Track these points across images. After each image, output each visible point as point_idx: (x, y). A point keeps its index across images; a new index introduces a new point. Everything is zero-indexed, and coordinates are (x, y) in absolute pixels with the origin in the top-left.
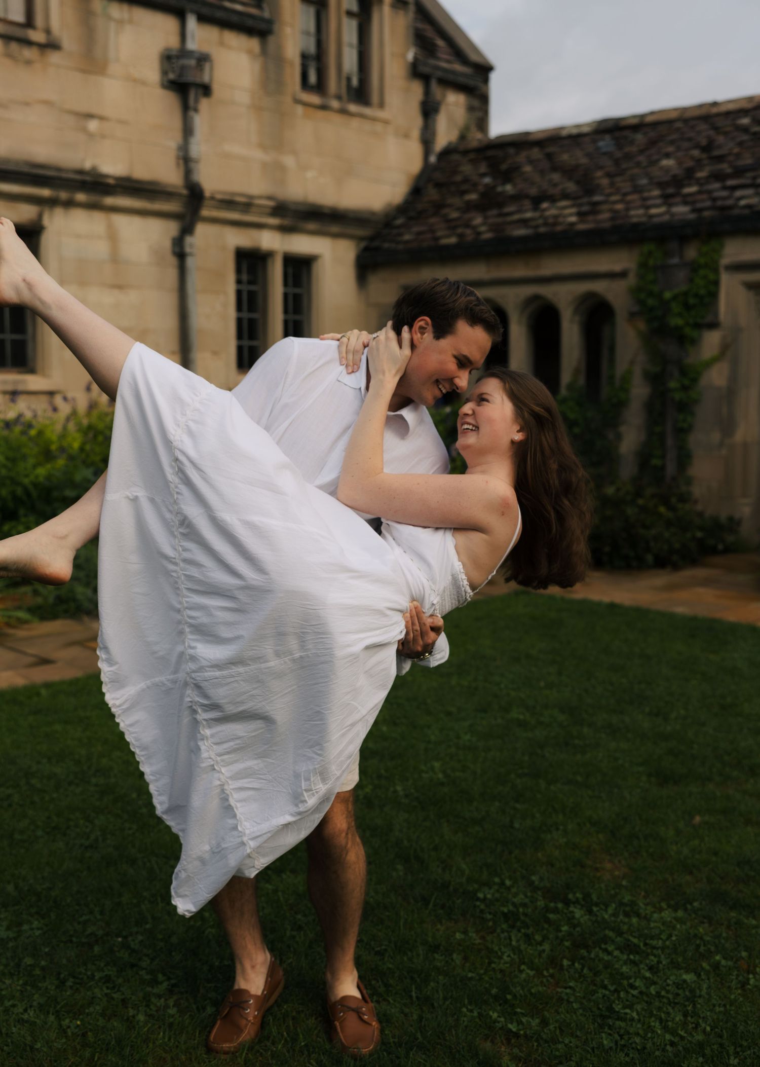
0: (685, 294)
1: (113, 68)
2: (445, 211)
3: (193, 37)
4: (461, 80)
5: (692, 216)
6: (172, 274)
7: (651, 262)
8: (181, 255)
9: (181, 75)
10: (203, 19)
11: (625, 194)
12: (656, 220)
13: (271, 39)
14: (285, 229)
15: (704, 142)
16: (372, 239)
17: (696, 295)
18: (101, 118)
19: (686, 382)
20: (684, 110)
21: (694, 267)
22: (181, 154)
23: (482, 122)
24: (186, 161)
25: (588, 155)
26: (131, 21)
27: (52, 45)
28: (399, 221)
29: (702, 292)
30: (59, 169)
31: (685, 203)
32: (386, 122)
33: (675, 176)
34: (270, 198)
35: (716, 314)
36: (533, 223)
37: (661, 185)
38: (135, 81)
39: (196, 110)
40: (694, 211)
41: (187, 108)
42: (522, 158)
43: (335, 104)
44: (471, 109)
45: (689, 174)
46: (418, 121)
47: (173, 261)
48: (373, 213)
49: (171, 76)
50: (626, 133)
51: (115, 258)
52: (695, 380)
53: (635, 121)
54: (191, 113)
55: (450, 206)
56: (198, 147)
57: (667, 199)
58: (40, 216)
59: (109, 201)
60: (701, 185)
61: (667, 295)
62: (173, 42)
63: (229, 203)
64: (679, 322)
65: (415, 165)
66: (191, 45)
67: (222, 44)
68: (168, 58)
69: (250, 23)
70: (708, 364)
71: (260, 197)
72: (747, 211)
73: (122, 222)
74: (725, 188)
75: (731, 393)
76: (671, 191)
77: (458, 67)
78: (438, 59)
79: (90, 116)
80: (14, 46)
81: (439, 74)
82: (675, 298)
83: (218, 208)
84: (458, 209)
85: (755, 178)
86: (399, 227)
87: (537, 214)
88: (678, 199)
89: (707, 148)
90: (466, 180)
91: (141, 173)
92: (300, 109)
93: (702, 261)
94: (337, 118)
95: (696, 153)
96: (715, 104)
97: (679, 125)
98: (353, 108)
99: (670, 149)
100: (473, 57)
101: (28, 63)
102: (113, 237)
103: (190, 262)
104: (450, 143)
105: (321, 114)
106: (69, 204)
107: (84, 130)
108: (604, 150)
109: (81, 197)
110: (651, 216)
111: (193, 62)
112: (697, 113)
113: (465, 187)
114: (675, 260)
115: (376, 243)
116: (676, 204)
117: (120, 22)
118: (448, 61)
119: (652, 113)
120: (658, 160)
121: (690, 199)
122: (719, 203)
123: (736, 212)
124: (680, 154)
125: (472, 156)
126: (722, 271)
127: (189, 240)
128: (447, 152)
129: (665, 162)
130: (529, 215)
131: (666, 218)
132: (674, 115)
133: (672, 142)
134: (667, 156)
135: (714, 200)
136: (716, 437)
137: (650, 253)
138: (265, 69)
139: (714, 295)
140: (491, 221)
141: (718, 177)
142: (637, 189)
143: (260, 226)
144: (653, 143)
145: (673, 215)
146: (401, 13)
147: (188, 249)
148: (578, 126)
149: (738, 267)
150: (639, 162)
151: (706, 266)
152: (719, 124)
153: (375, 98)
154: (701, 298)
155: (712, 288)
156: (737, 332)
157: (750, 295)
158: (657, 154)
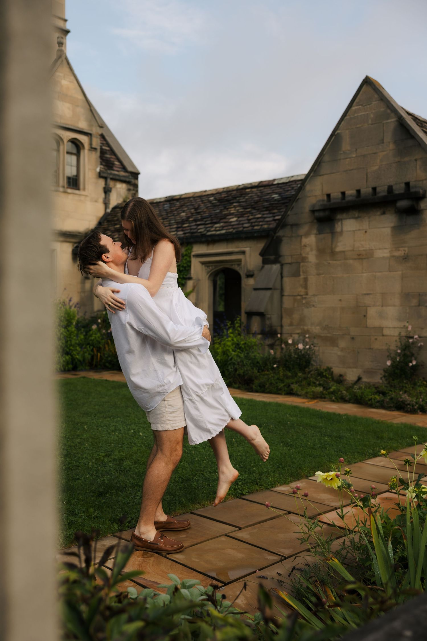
4: (124, 178)
15: (197, 206)
17: (183, 267)
20: (196, 193)
25: (160, 210)
29: (185, 265)
31: (182, 231)
32: (86, 196)
33: (183, 219)
35: (190, 274)
37: (177, 223)
40: (184, 233)
44: (129, 190)
45: (188, 218)
46: (103, 195)
48: (79, 233)
50: (175, 202)
53: (178, 197)
57: (178, 228)
60: (189, 223)
65: (100, 213)
70: (189, 293)
72: (199, 234)
74: (196, 225)
76: (180, 225)
77: (122, 173)
78: (114, 170)
81: (111, 176)
88: (180, 229)
89: (196, 209)
93: (185, 253)
94: (63, 195)
95: (193, 210)
96: (205, 191)
97: (192, 199)
98: (69, 191)
99: (186, 209)
104: (118, 204)
108: (165, 208)
112: (199, 195)
113: (116, 222)
116: (180, 231)
118: (118, 171)
119: (185, 194)
120: (181, 213)
121: (184, 229)
122: (192, 231)
123: (196, 234)
124: (188, 211)
126: (192, 257)
128: (115, 208)
132: (191, 195)
133: (187, 206)
134: (184, 212)
135: (191, 229)
139: (190, 266)
141: (196, 220)
142: (170, 225)
144: (181, 206)
146: (93, 152)
148: (160, 198)
149: (198, 256)
150: (174, 214)
151: (186, 255)
152: (204, 199)
153: (81, 186)
154: (185, 267)
155: (189, 264)
156: (199, 280)
157: (203, 266)
158: (181, 210)
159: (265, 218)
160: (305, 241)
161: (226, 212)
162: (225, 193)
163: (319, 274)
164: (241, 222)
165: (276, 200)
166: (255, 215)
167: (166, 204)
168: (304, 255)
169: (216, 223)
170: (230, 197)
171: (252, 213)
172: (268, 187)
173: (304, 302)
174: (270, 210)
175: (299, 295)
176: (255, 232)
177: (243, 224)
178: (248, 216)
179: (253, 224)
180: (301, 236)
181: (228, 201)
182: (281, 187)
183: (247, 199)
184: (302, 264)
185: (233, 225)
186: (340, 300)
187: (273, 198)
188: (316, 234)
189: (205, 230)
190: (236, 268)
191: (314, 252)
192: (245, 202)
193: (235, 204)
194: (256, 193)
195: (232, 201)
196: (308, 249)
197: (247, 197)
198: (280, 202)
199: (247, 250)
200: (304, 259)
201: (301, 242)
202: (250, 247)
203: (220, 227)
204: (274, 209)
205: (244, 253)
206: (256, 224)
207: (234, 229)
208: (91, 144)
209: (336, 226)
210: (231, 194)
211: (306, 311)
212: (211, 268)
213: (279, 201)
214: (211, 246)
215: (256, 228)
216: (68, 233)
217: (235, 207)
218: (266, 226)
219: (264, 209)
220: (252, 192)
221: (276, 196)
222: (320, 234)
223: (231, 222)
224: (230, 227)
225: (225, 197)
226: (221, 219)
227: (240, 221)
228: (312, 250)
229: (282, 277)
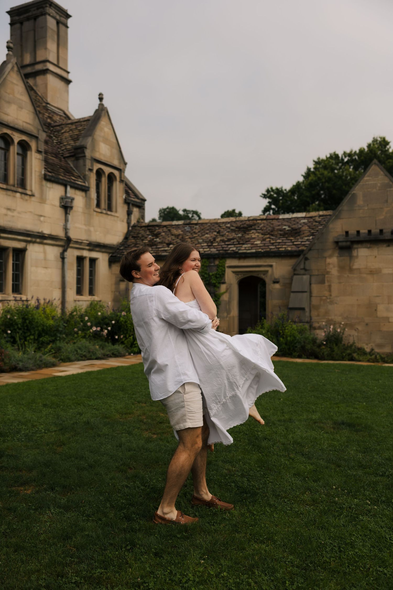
0: (216, 274)
1: (48, 202)
2: (138, 245)
3: (69, 192)
4: (138, 204)
5: (217, 252)
6: (60, 264)
7: (205, 264)
8: (63, 258)
9: (66, 204)
10: (72, 187)
11: (196, 244)
12: (206, 252)
13: (88, 192)
14: (90, 250)
15: (217, 231)
16: (113, 253)
17: (219, 274)
18: (44, 216)
19: (217, 299)
20: (210, 220)
21: (218, 266)
22: (64, 227)
23: (143, 217)
24: (66, 229)
25: (182, 231)
26: (52, 188)
27: (33, 195)
28: (122, 248)
29: (220, 273)
30: (33, 232)
31: (215, 248)
32: (118, 217)
33: (210, 240)
34: (87, 241)
35: (225, 280)
36: (169, 251)
37: (206, 242)
38: (53, 205)
39: (69, 214)
40: (217, 250)
41: (66, 213)
42: (160, 230)
43: (104, 212)
45: (214, 239)
46: (126, 217)
47: (60, 260)
48: (114, 245)
49: (63, 204)
50: (193, 225)
51: (45, 259)
52: (219, 298)
53: (196, 222)
54: (68, 215)
55: (139, 244)
56: (69, 226)
57: (209, 246)
58: (26, 246)
59: (45, 241)
60: (218, 243)
61: (211, 274)
62: (63, 193)
63: (76, 242)
64: (214, 282)
65: (125, 230)
66: (68, 195)
67: (75, 194)
68: (62, 199)
69: (83, 188)
70: (223, 294)
71: (84, 240)
72: (232, 252)
73: (47, 247)
74: (225, 245)
75: (229, 302)
76: (210, 244)
77: (137, 200)
78: (131, 197)
79: (41, 216)
80: (23, 195)
81: (132, 202)
82: (213, 275)
83: (73, 244)
84: (142, 245)
85: (234, 242)
86: (122, 250)
87: (169, 249)
88: (212, 247)
89: (219, 232)
90: (143, 236)
91: (54, 233)
92: (95, 213)
93: (220, 264)
94: (105, 216)
95: (215, 233)
97: (210, 224)
98: (109, 213)
99: (208, 232)
100: (141, 197)
101: (27, 200)
102: (45, 252)
103: (66, 260)
104: (135, 223)
105: (101, 214)
106: (34, 242)
107: (40, 220)
108: (187, 230)
109: (38, 240)
110: (205, 251)
111: (70, 200)
112: (214, 221)
113: (143, 238)
114: (213, 264)
115: (114, 255)
116: (212, 248)
117: (50, 188)
118: (134, 198)
120: (205, 235)
121: (215, 247)
122: (224, 249)
123: (229, 252)
124: (210, 233)
125: (144, 228)
126: (226, 267)
127: (66, 253)
128: (134, 226)
129: (206, 235)
130: (166, 249)
131: (209, 252)
132: (207, 222)
133: (208, 230)
134: (207, 233)
135: (223, 248)
136: (225, 314)
137: (205, 262)
138: (86, 201)
139: (224, 274)
140: (154, 249)
141: (223, 241)
142: (199, 243)
143: (83, 249)
144: (202, 229)
145: (211, 251)
146: (122, 184)
147: (65, 256)
149: (230, 267)
150: (199, 235)
151: (221, 266)
152: (221, 225)
153: (114, 209)
154: (220, 275)
155: (223, 272)
156: (230, 285)
157: (234, 275)
158: (204, 232)
159: (285, 243)
160: (328, 260)
161: (247, 236)
162: (240, 222)
163: (340, 283)
164: (266, 245)
165: (288, 230)
166: (276, 240)
167: (186, 227)
168: (328, 270)
169: (243, 244)
170: (245, 225)
171: (272, 239)
172: (276, 221)
173: (328, 300)
174: (287, 238)
175: (324, 296)
176: (282, 253)
177: (268, 246)
178: (270, 241)
179: (277, 247)
180: (326, 258)
181: (244, 228)
182: (287, 221)
183: (261, 228)
184: (326, 276)
185: (260, 247)
186: (357, 300)
187: (285, 229)
188: (338, 257)
189: (236, 249)
190: (262, 276)
191: (336, 268)
192: (261, 229)
193: (253, 231)
194: (267, 224)
195: (249, 229)
196: (331, 266)
197: (261, 227)
198: (293, 232)
199: (274, 264)
200: (328, 273)
201: (325, 261)
202: (276, 263)
203: (249, 247)
204: (290, 237)
205: (271, 266)
206: (279, 246)
207: (262, 249)
208: (121, 177)
209: (353, 252)
210: (245, 223)
211: (330, 307)
212: (240, 276)
213: (291, 231)
214: (242, 261)
215: (281, 249)
216: (109, 246)
217: (253, 233)
218: (289, 249)
219: (282, 236)
220: (264, 223)
221: (287, 228)
222: (340, 256)
223: (257, 244)
224: (259, 248)
225: (241, 225)
226: (246, 242)
227: (264, 244)
228: (334, 267)
229: (310, 284)
